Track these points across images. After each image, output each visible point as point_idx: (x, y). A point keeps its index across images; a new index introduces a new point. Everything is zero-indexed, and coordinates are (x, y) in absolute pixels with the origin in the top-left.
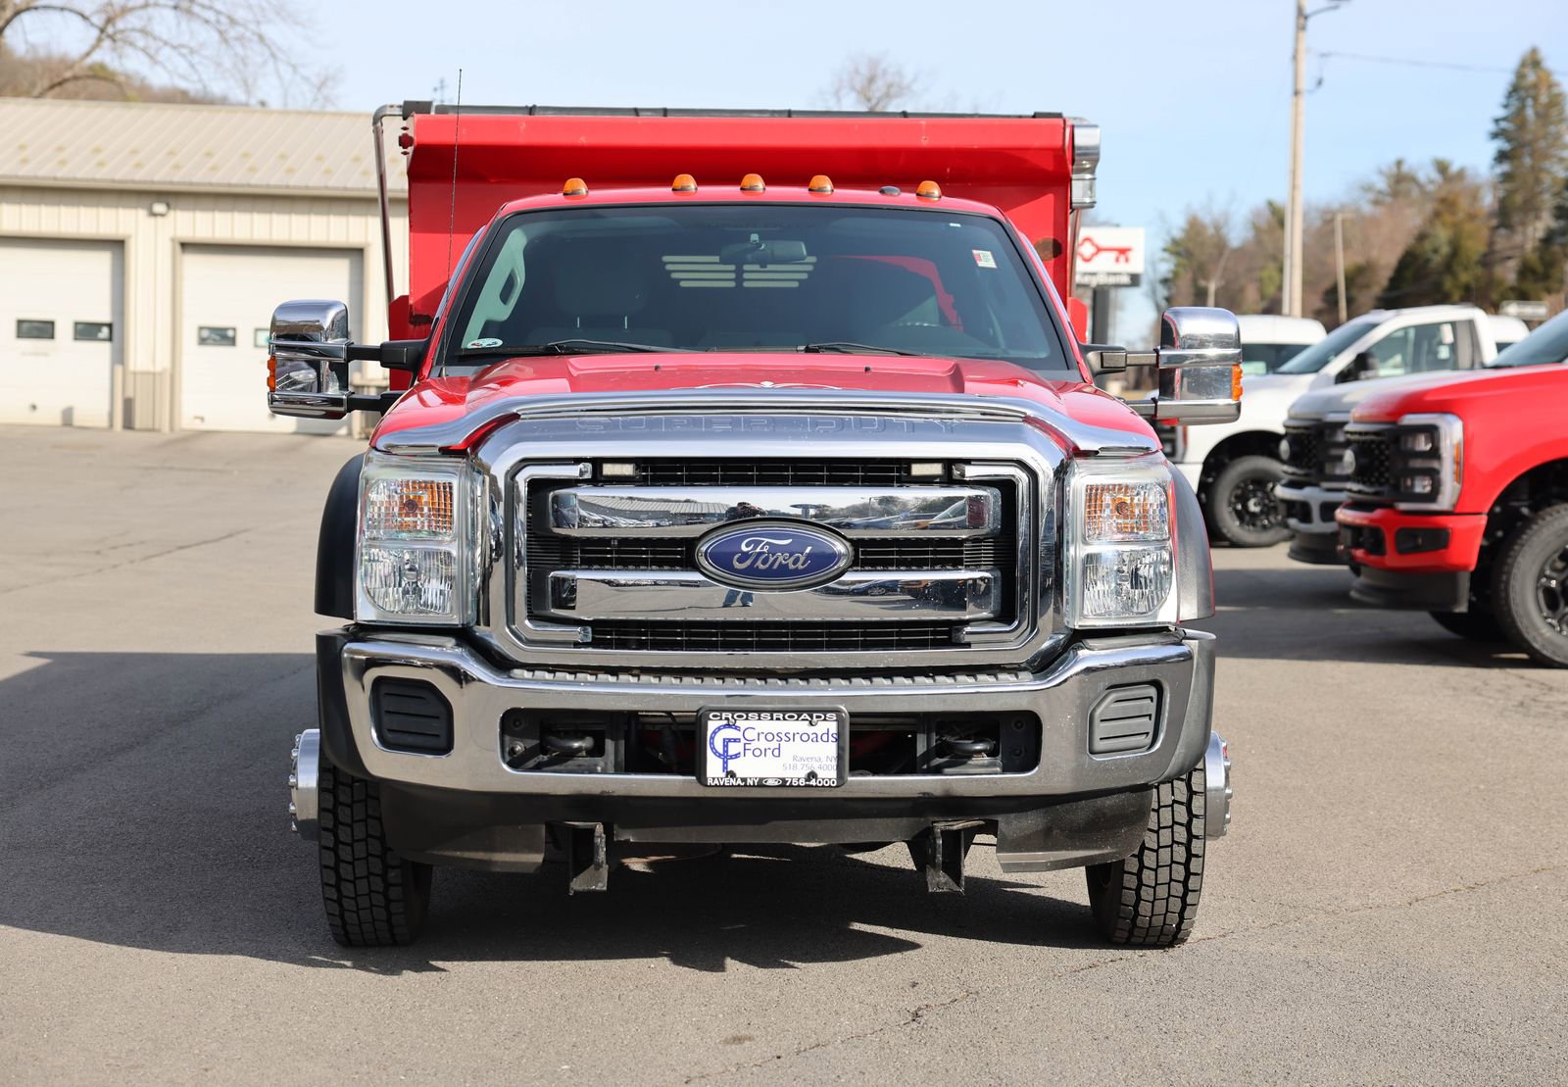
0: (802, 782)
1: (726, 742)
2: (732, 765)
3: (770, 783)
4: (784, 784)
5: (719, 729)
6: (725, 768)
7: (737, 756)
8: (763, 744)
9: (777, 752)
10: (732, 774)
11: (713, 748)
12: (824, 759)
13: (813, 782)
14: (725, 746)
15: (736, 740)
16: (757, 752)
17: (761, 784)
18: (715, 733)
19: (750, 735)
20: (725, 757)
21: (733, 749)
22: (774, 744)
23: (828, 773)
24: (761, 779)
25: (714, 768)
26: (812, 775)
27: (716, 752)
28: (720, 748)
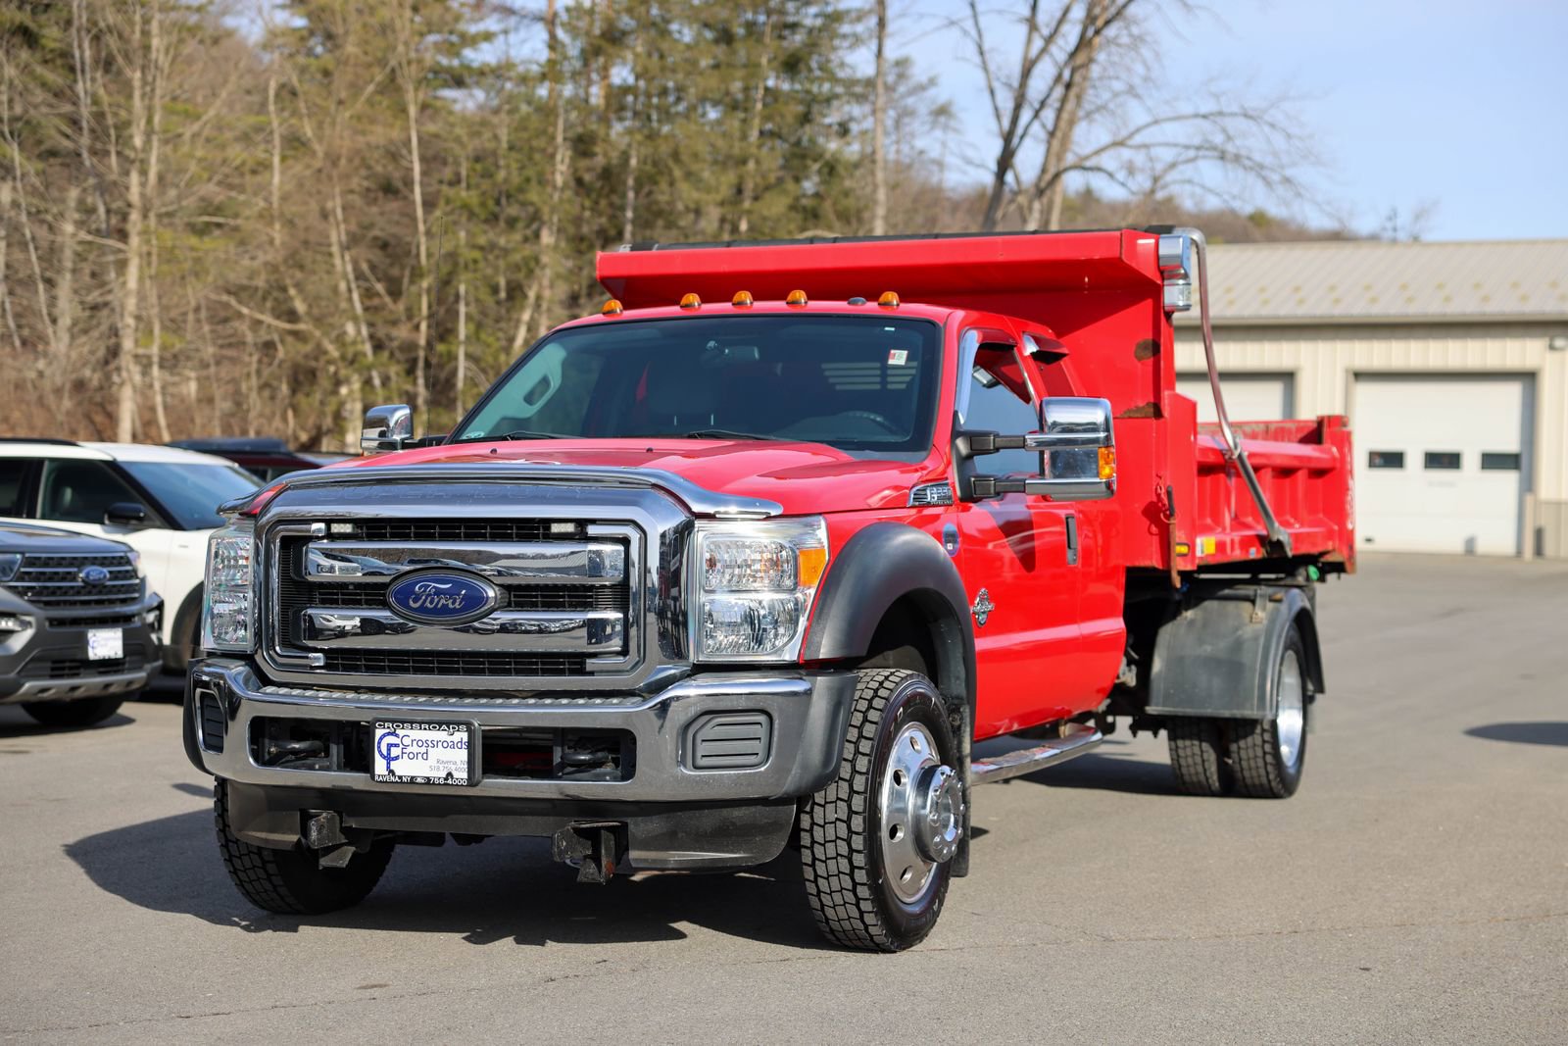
0: (442, 781)
1: (390, 746)
2: (394, 765)
3: (419, 780)
4: (428, 781)
5: (384, 736)
6: (388, 767)
7: (397, 758)
8: (415, 749)
9: (425, 756)
10: (392, 772)
11: (380, 751)
12: (459, 763)
13: (450, 782)
14: (389, 750)
15: (396, 745)
16: (411, 756)
17: (412, 781)
18: (381, 739)
19: (407, 741)
20: (389, 759)
21: (395, 752)
22: (423, 750)
23: (462, 775)
24: (412, 778)
25: (380, 767)
26: (450, 774)
27: (381, 755)
28: (385, 753)
